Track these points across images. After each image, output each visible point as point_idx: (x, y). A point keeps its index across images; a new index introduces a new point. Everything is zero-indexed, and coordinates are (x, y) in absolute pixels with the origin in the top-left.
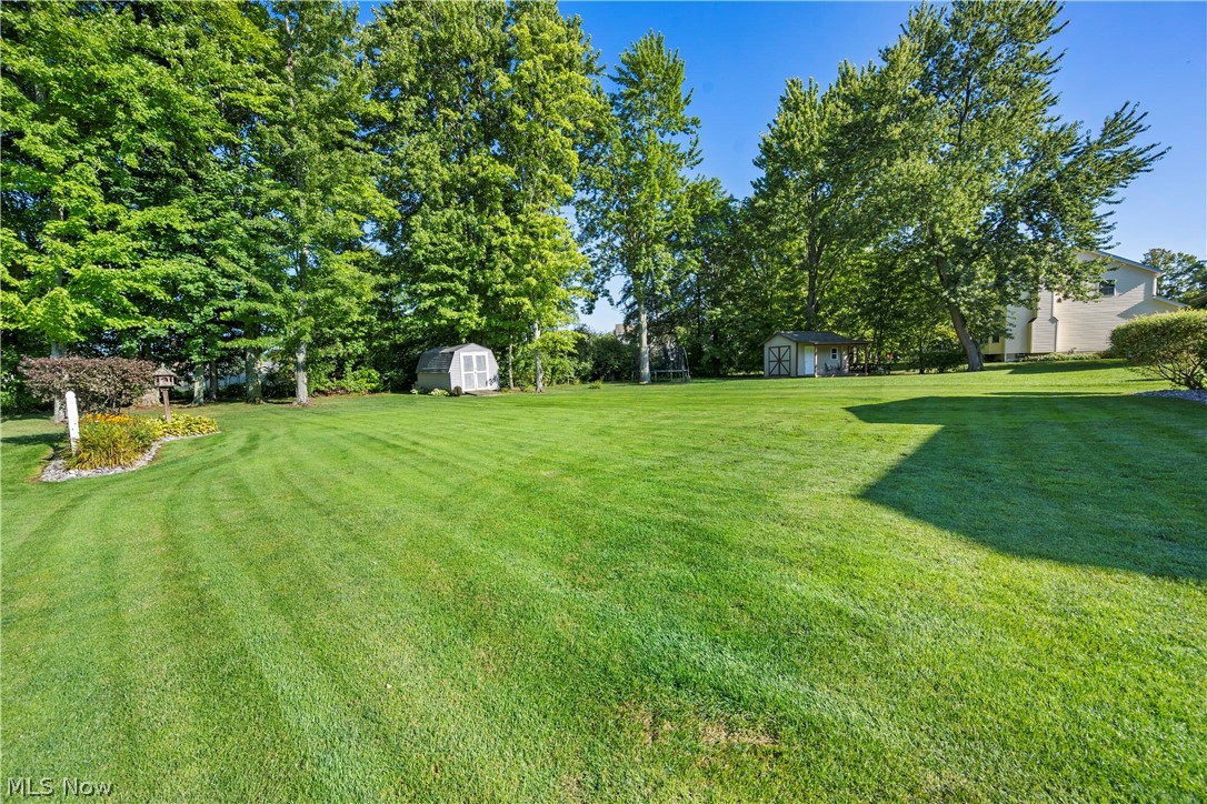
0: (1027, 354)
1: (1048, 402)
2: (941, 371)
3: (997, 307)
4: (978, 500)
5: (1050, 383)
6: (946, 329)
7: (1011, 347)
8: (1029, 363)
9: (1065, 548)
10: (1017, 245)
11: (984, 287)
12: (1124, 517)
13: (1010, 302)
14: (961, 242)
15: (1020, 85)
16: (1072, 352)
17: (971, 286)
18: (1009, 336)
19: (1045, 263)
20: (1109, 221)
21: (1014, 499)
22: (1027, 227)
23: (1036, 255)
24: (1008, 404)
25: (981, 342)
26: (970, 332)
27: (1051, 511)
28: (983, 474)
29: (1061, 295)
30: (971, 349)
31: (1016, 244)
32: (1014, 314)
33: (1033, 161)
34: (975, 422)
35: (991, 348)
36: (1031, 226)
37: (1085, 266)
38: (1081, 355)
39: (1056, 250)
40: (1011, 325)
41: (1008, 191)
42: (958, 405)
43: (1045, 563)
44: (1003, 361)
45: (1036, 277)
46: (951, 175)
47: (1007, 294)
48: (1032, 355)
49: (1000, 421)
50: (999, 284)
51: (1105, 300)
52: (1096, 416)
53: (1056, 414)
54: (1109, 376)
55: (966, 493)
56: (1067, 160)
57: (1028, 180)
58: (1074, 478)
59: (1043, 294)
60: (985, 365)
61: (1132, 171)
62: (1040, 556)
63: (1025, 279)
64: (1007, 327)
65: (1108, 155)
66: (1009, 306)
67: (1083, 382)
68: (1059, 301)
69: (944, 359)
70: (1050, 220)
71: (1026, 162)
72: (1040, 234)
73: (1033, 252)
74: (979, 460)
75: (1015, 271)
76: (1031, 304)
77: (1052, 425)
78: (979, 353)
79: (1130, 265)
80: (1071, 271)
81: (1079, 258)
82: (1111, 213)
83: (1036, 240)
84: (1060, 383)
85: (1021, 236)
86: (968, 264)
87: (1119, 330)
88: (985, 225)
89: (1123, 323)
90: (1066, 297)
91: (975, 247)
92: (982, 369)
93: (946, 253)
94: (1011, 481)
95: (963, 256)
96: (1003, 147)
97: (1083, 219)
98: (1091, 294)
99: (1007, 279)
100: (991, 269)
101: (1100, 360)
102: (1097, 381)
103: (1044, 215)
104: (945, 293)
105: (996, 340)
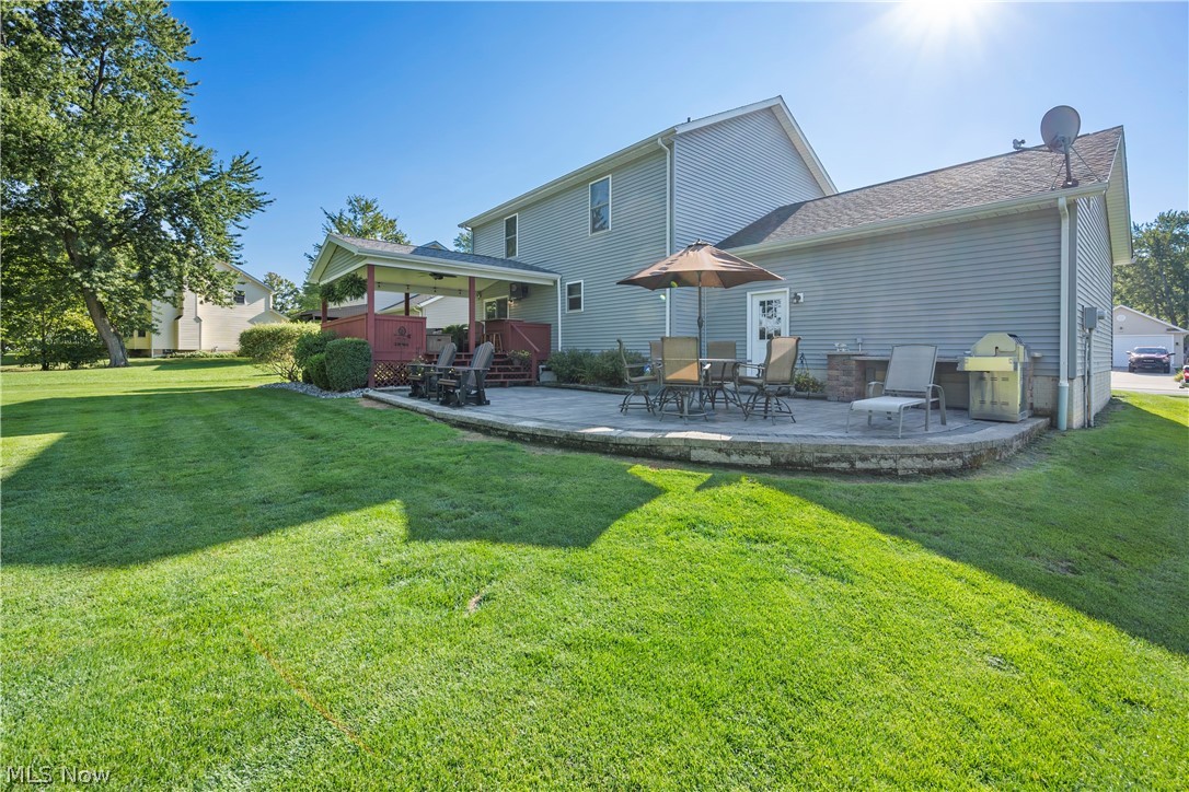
0: (175, 351)
1: (188, 397)
2: (74, 367)
3: (141, 300)
4: (102, 513)
5: (194, 379)
6: (78, 318)
7: (158, 343)
8: (177, 359)
9: (189, 538)
10: (160, 243)
11: (126, 277)
12: (240, 493)
13: (155, 297)
14: (97, 221)
15: (159, 88)
16: (215, 350)
17: (111, 273)
18: (155, 331)
19: (187, 265)
20: (238, 241)
21: (145, 503)
22: (170, 227)
23: (182, 256)
24: (151, 401)
25: (125, 335)
26: (112, 324)
27: (180, 505)
28: (113, 483)
29: (203, 297)
30: (112, 342)
31: (160, 240)
32: (159, 310)
33: (174, 167)
34: (108, 425)
35: (136, 342)
36: (174, 226)
37: (223, 275)
38: (221, 353)
39: (197, 255)
40: (157, 320)
41: (149, 185)
42: (90, 407)
43: (169, 561)
44: (150, 357)
45: (180, 276)
46: (81, 142)
47: (151, 288)
48: (179, 351)
49: (140, 421)
50: (143, 277)
51: (237, 307)
52: (228, 407)
53: (196, 408)
54: (242, 372)
55: (88, 509)
56: (206, 178)
57: (171, 182)
58: (205, 467)
59: (187, 294)
60: (130, 360)
61: (253, 207)
62: (165, 554)
63: (169, 277)
64: (153, 322)
65: (235, 187)
66: (154, 301)
67: (222, 377)
68: (201, 302)
69: (78, 353)
70: (191, 226)
71: (168, 164)
72: (183, 236)
73: (176, 252)
74: (108, 468)
75: (160, 266)
76: (176, 303)
77: (191, 419)
78: (122, 348)
79: (255, 282)
80: (210, 277)
81: (218, 267)
82: (239, 235)
83: (179, 241)
84: (204, 378)
85: (165, 234)
86: (107, 247)
87: (245, 333)
88: (125, 212)
89: (249, 327)
90: (207, 299)
91: (114, 232)
92: (127, 365)
93: (78, 229)
94: (144, 483)
95: (100, 238)
96: (143, 140)
97: (219, 234)
98: (227, 301)
99: (151, 273)
100: (133, 260)
101: (237, 358)
102: (233, 377)
103: (186, 220)
104: (77, 275)
105: (142, 334)
